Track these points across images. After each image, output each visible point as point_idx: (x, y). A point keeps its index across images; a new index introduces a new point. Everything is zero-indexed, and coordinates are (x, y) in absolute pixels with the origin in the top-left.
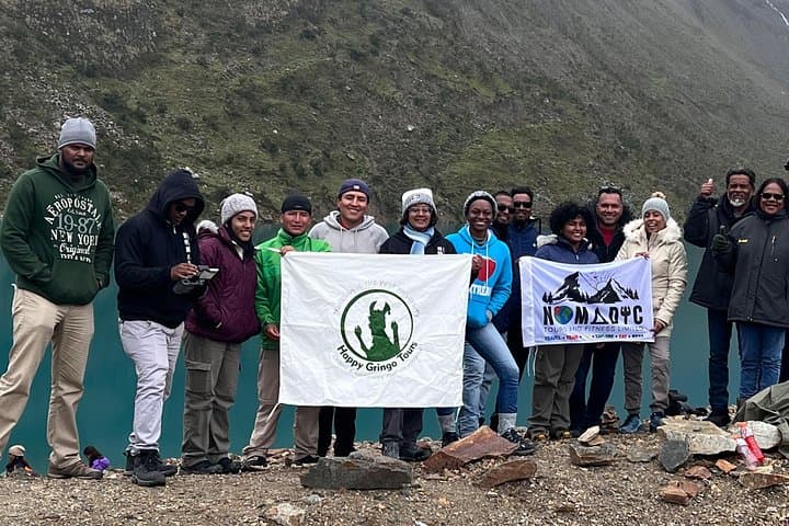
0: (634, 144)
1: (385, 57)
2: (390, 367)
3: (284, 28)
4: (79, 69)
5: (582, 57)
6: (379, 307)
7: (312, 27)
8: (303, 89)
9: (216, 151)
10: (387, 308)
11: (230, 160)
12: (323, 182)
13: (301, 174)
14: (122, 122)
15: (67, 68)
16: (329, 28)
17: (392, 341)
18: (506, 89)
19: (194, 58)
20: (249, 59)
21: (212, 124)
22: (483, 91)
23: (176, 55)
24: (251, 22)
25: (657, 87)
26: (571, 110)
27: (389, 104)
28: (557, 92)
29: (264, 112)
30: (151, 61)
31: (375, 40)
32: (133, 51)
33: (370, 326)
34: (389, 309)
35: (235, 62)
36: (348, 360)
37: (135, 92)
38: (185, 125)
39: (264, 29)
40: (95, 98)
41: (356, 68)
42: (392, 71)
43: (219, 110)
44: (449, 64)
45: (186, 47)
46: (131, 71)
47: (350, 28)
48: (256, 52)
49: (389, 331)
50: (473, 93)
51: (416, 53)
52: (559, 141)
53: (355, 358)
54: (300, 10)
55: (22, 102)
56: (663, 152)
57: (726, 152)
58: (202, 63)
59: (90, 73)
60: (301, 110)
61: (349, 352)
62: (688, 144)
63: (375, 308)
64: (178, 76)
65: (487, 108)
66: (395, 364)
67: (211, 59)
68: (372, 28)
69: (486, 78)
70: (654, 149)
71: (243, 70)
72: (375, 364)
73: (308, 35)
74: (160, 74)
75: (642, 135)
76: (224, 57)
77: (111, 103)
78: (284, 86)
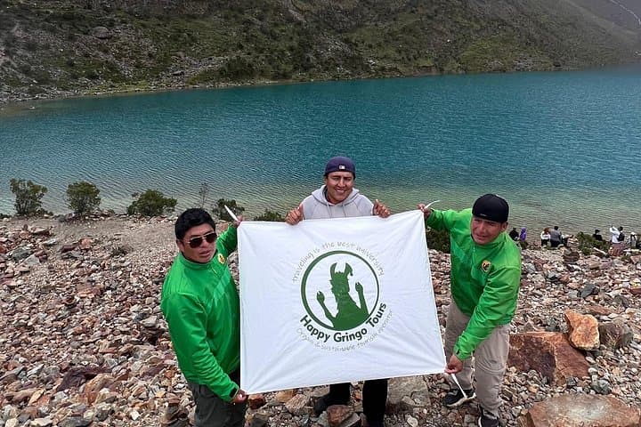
0: (535, 41)
1: (440, 16)
2: (359, 335)
3: (404, 10)
4: (337, 31)
5: (514, 10)
6: (340, 269)
7: (414, 9)
8: (410, 31)
9: (381, 54)
10: (349, 269)
11: (385, 57)
12: (417, 62)
13: (410, 60)
14: (350, 47)
15: (332, 31)
16: (419, 9)
17: (359, 305)
18: (484, 24)
19: (374, 23)
20: (392, 22)
21: (379, 45)
22: (475, 25)
23: (368, 23)
24: (393, 9)
25: (543, 19)
26: (509, 29)
27: (441, 33)
28: (504, 23)
29: (397, 40)
30: (360, 26)
31: (436, 11)
32: (354, 23)
33: (333, 290)
34: (351, 271)
35: (387, 23)
36: (313, 331)
37: (354, 37)
38: (370, 46)
39: (398, 11)
40: (341, 40)
41: (429, 21)
42: (442, 21)
43: (382, 40)
44: (464, 17)
45: (370, 20)
46: (353, 30)
47: (427, 8)
48: (394, 19)
49: (354, 295)
50: (473, 26)
51: (451, 14)
52: (505, 41)
53: (321, 329)
54: (410, 4)
55: (319, 43)
56: (545, 42)
57: (571, 40)
58: (376, 25)
59: (340, 32)
60: (410, 38)
61: (313, 323)
62: (555, 39)
63: (336, 270)
64: (369, 30)
65: (477, 31)
66: (364, 331)
67: (379, 23)
68: (435, 7)
69: (477, 21)
70: (542, 41)
71: (390, 26)
72: (343, 333)
73: (413, 12)
74: (363, 30)
75: (537, 36)
76: (383, 22)
77: (346, 41)
78: (404, 30)
